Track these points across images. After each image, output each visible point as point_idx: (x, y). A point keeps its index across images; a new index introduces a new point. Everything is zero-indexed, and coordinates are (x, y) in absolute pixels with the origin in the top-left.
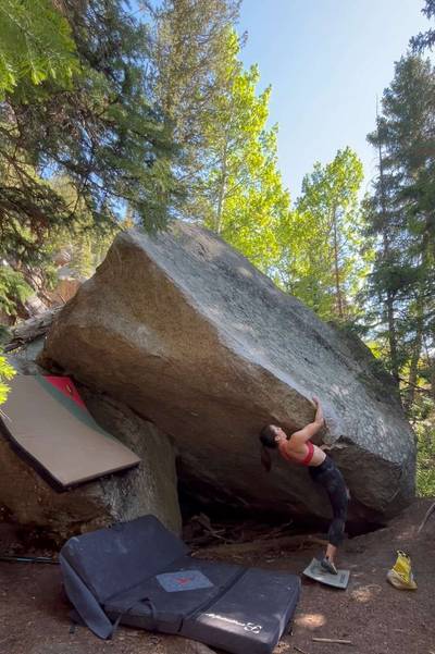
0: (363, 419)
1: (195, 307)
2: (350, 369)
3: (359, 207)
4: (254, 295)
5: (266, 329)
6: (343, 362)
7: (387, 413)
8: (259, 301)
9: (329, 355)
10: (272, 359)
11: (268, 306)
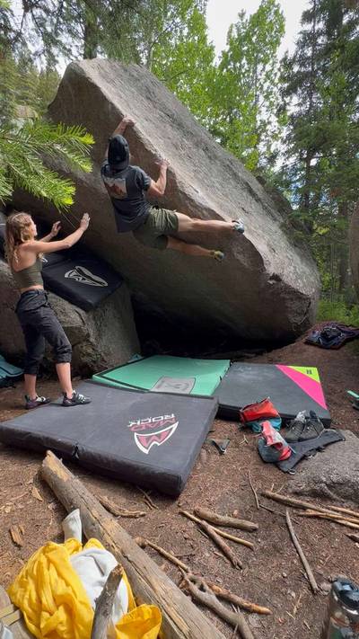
0: (286, 260)
1: (154, 153)
2: (275, 220)
3: (278, 65)
4: (197, 145)
5: (212, 178)
6: (269, 213)
7: (302, 257)
8: (202, 153)
9: (259, 207)
10: (221, 206)
11: (210, 157)
